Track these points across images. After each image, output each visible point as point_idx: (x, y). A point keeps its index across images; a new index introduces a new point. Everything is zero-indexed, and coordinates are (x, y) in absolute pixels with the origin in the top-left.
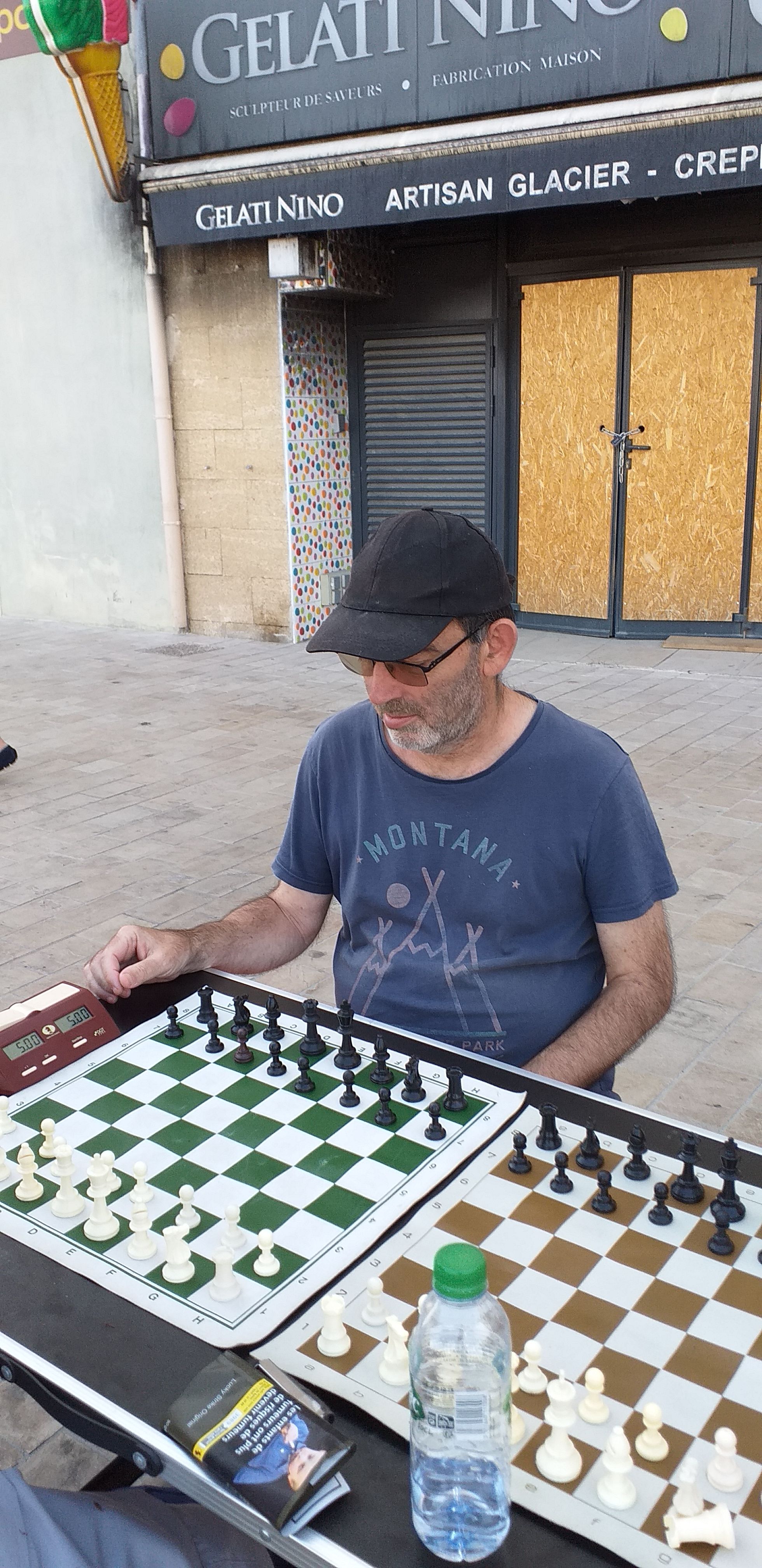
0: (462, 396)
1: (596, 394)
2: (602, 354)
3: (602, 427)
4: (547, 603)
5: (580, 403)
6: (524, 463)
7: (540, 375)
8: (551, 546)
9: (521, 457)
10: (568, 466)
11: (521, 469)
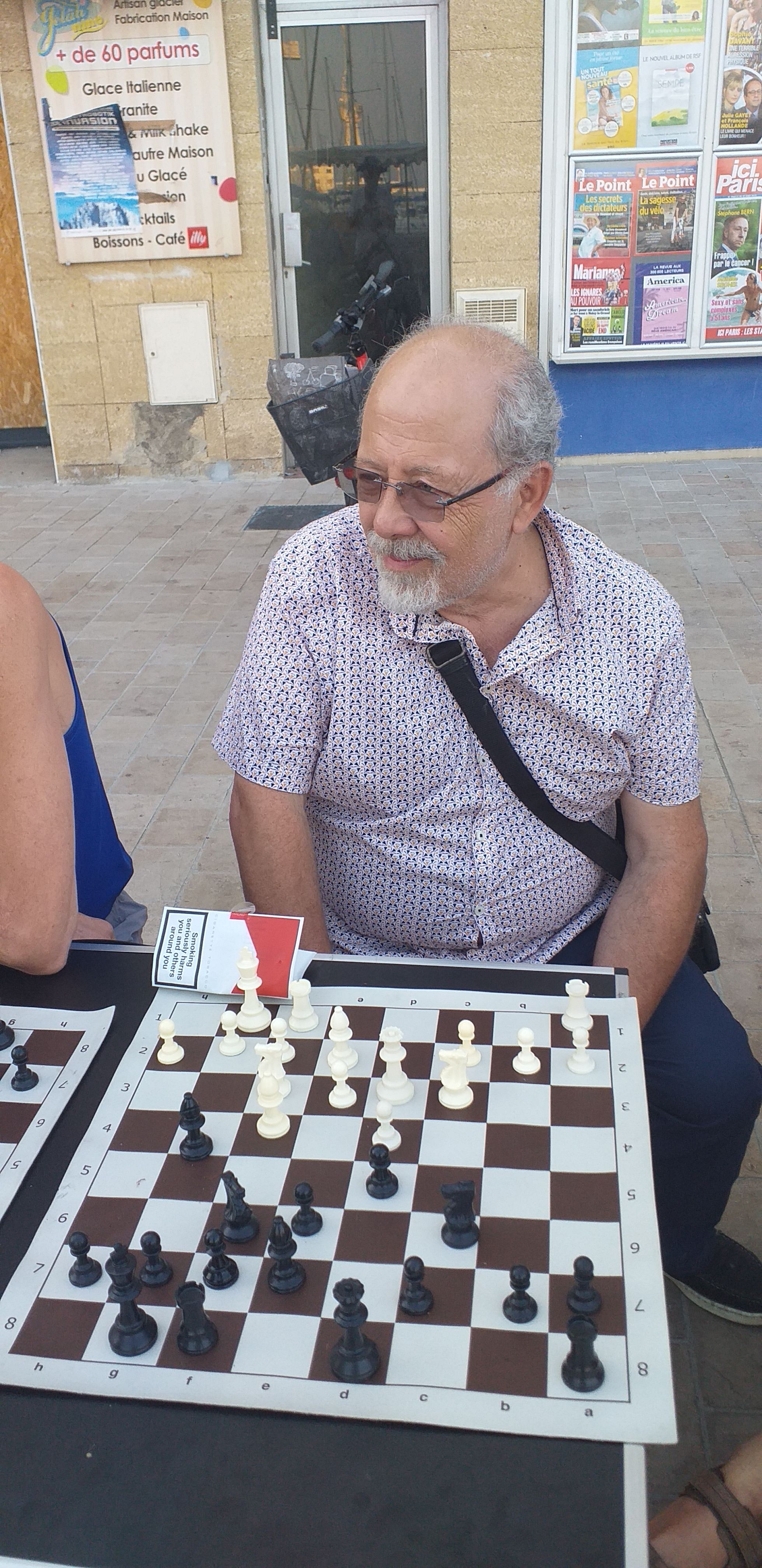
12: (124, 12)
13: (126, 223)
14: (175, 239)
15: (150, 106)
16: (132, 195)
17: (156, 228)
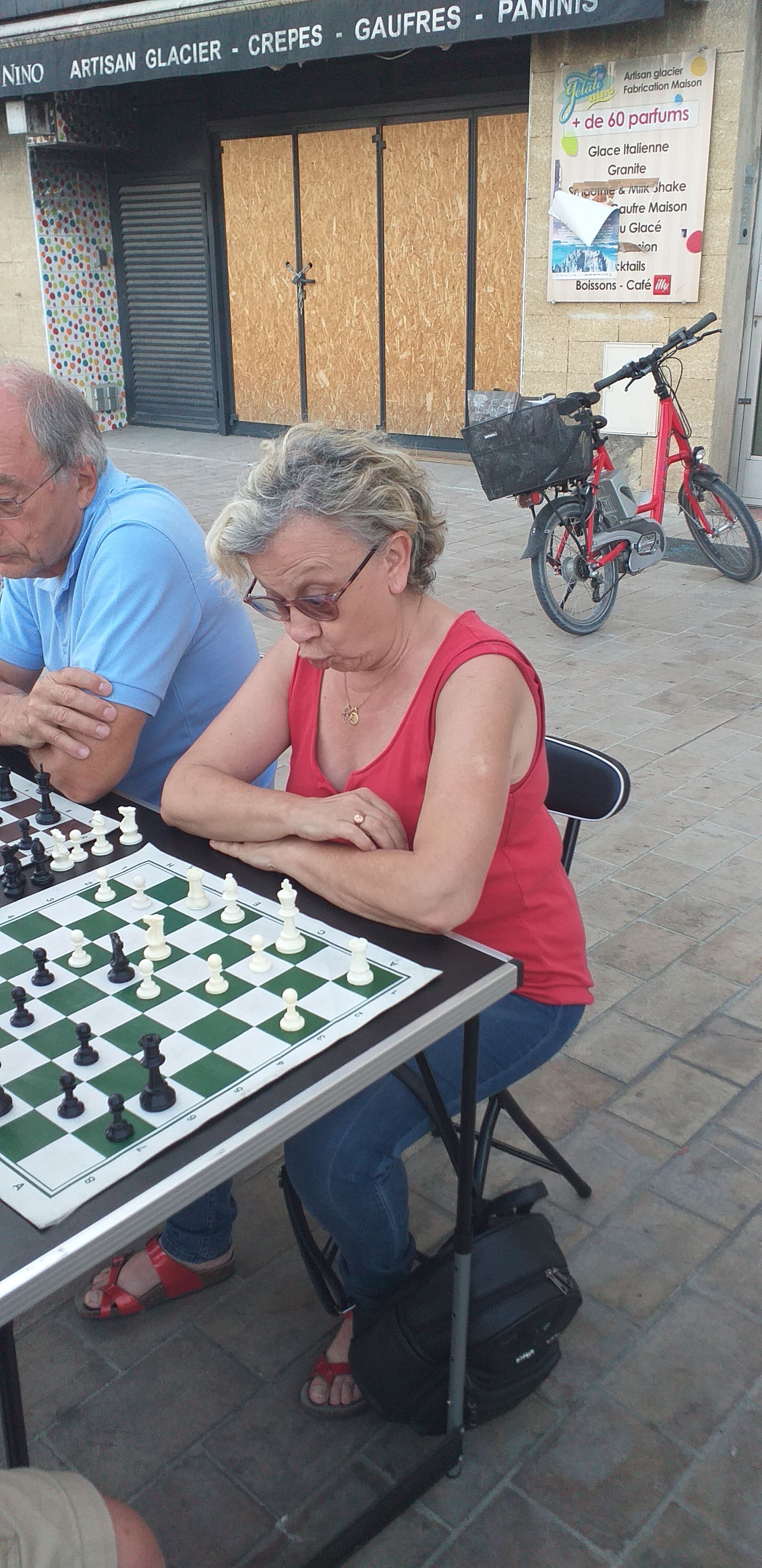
0: (188, 235)
1: (281, 236)
2: (284, 202)
3: (288, 263)
4: (258, 413)
5: (271, 243)
6: (232, 293)
7: (240, 219)
8: (258, 365)
9: (230, 288)
10: (265, 296)
11: (231, 299)
12: (630, 83)
13: (605, 269)
14: (643, 285)
15: (640, 165)
16: (613, 244)
17: (629, 275)
